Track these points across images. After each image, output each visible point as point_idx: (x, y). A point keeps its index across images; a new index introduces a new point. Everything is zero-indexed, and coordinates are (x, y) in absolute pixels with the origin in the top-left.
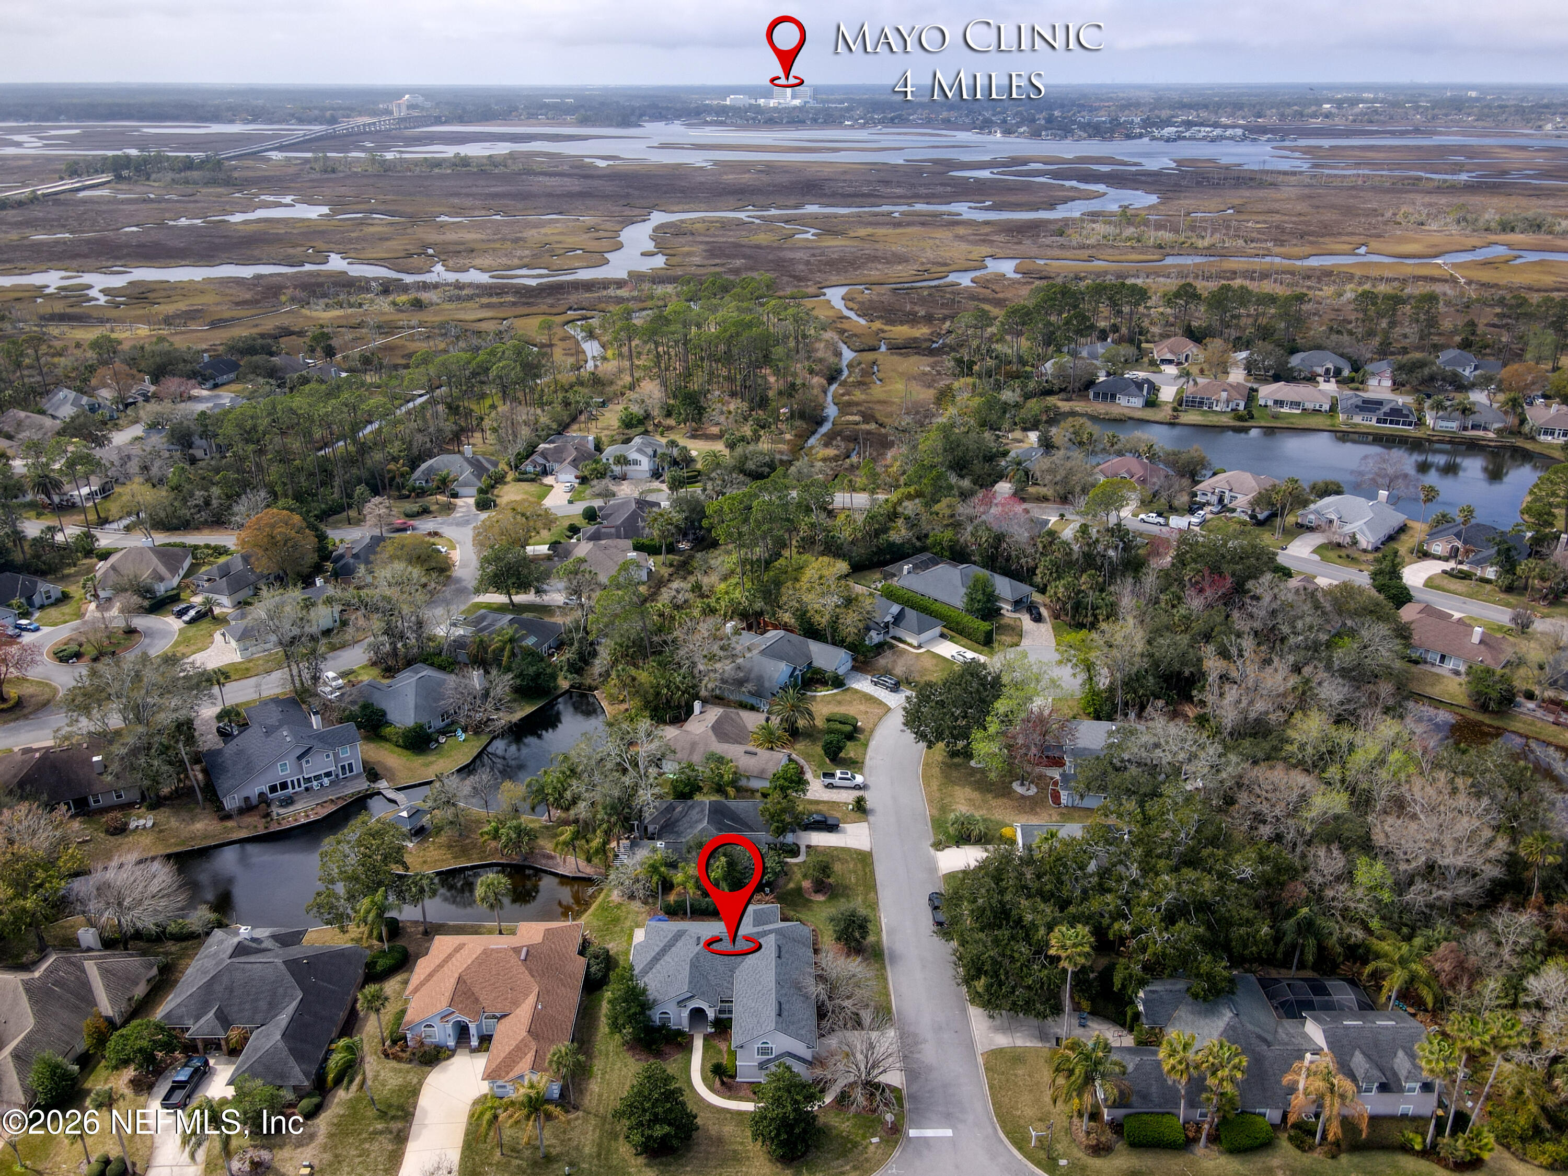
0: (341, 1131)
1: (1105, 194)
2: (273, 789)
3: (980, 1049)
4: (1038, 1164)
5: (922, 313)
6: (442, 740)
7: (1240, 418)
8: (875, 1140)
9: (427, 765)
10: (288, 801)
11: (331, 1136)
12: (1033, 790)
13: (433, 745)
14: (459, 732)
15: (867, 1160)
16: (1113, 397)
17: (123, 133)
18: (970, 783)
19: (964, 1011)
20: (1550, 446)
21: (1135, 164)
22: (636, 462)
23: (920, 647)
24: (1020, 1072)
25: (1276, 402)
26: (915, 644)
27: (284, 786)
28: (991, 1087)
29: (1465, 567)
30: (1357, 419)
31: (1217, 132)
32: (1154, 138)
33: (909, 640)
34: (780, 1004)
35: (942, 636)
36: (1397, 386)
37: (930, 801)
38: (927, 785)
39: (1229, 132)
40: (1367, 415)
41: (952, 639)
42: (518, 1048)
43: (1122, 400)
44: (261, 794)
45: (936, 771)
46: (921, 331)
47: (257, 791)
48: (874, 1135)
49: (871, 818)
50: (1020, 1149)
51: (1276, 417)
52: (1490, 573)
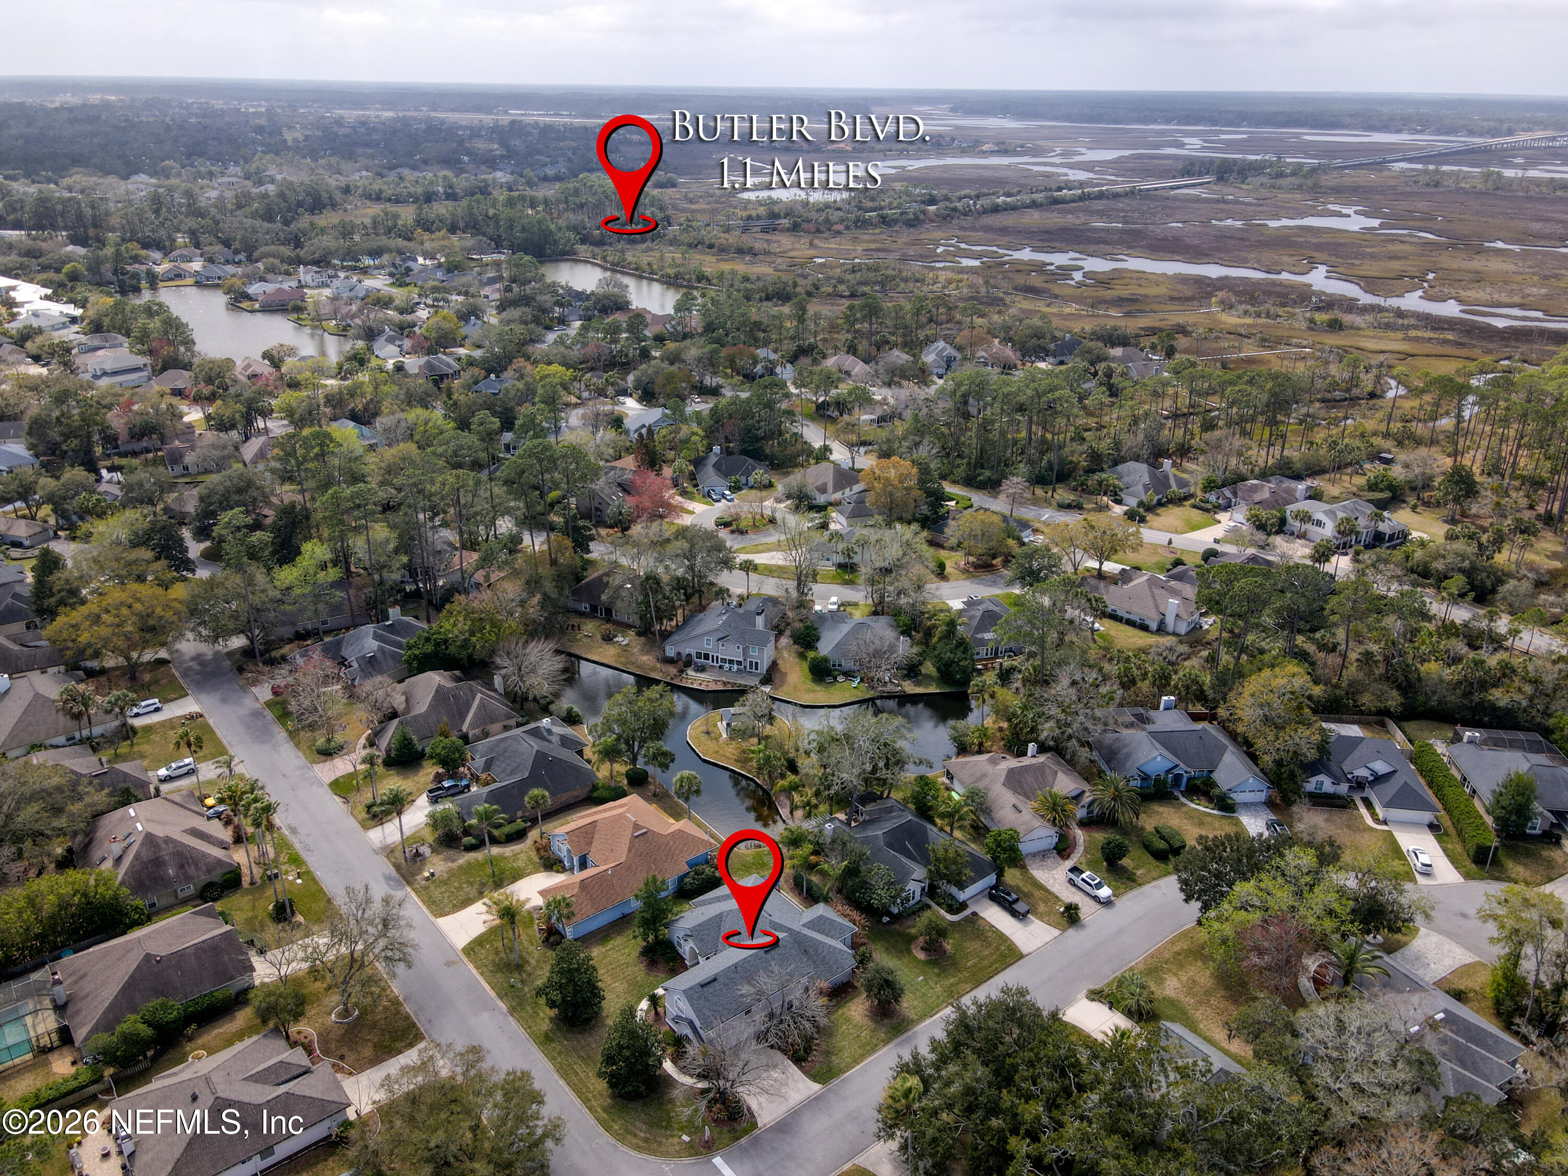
0: (467, 870)
2: (699, 655)
3: (859, 1160)
6: (841, 679)
8: (686, 1138)
10: (701, 669)
11: (461, 867)
13: (829, 679)
14: (857, 680)
15: (660, 1144)
17: (1281, 140)
18: (1220, 969)
22: (1319, 523)
23: (1385, 822)
26: (1381, 816)
27: (706, 657)
34: (715, 980)
35: (1433, 827)
38: (1173, 942)
41: (1441, 836)
42: (567, 886)
44: (689, 655)
47: (687, 651)
48: (689, 1135)
49: (1071, 932)
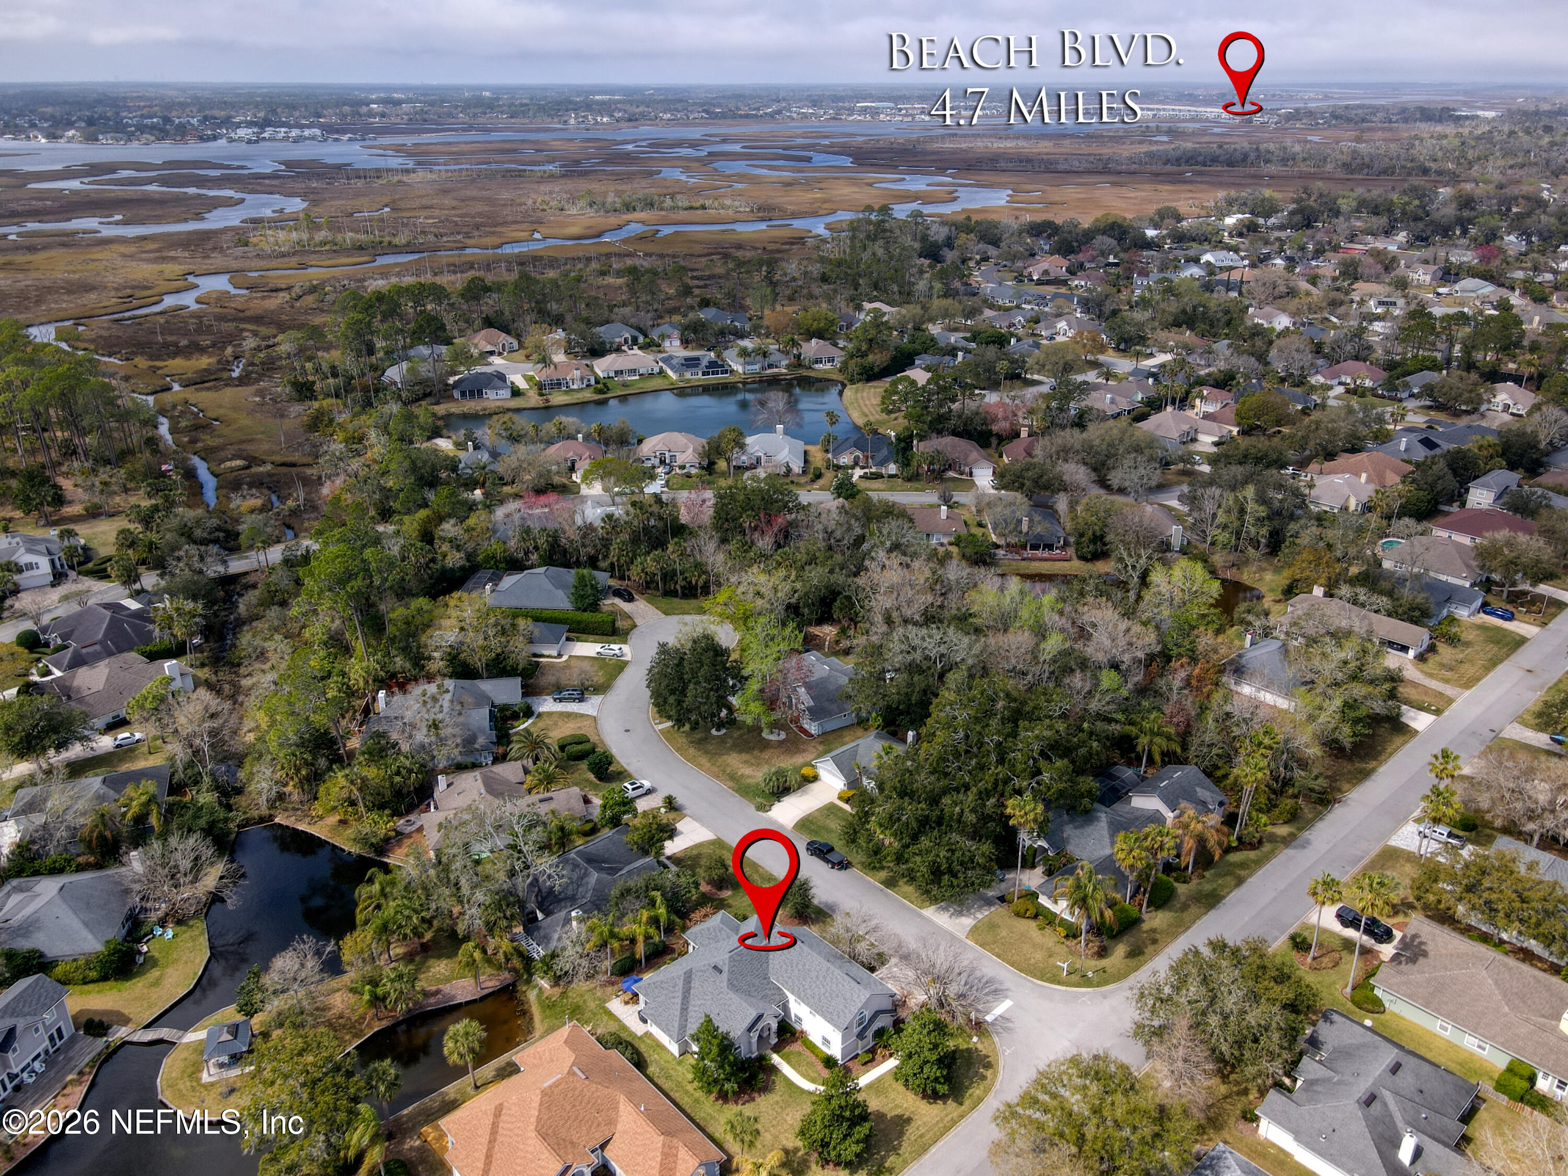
1: (243, 200)
3: (962, 936)
4: (1078, 985)
5: (184, 342)
6: (143, 948)
7: (600, 392)
8: (975, 1039)
9: (157, 983)
12: (783, 736)
13: (140, 960)
14: (158, 931)
15: (986, 1056)
16: (480, 393)
18: (731, 749)
19: (921, 916)
20: (825, 371)
21: (242, 167)
22: (30, 566)
23: (560, 655)
24: (1004, 934)
25: (616, 373)
26: (555, 653)
28: (998, 956)
29: (874, 470)
30: (688, 375)
31: (294, 133)
32: (231, 140)
33: (546, 653)
35: (568, 639)
36: (685, 342)
37: (717, 777)
38: (700, 766)
39: (307, 133)
40: (694, 370)
41: (578, 640)
42: (665, 1155)
43: (490, 394)
45: (692, 751)
46: (205, 362)
48: (971, 1037)
49: (691, 811)
50: (1059, 983)
51: (625, 385)
52: (892, 468)
